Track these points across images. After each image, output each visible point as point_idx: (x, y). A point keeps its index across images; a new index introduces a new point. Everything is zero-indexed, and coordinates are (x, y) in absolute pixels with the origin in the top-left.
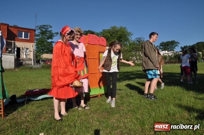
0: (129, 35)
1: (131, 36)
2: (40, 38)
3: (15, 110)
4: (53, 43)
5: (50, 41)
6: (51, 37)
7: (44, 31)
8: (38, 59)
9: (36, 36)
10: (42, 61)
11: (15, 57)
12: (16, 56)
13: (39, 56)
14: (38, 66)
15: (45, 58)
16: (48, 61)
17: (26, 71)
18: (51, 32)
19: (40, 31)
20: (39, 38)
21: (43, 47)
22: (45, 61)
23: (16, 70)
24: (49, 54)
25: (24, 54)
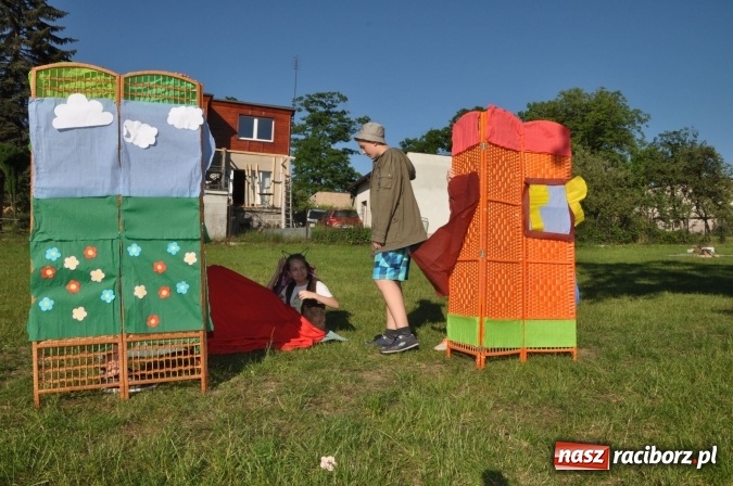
0: (632, 122)
1: (643, 126)
2: (307, 139)
3: (237, 370)
4: (350, 156)
5: (340, 149)
6: (343, 133)
7: (321, 113)
8: (301, 208)
9: (295, 133)
10: (314, 215)
11: (229, 201)
12: (231, 198)
13: (305, 198)
14: (301, 232)
15: (323, 208)
16: (334, 216)
17: (261, 248)
18: (345, 117)
19: (306, 114)
20: (303, 137)
21: (317, 168)
22: (322, 215)
23: (232, 244)
24: (337, 194)
25: (258, 190)
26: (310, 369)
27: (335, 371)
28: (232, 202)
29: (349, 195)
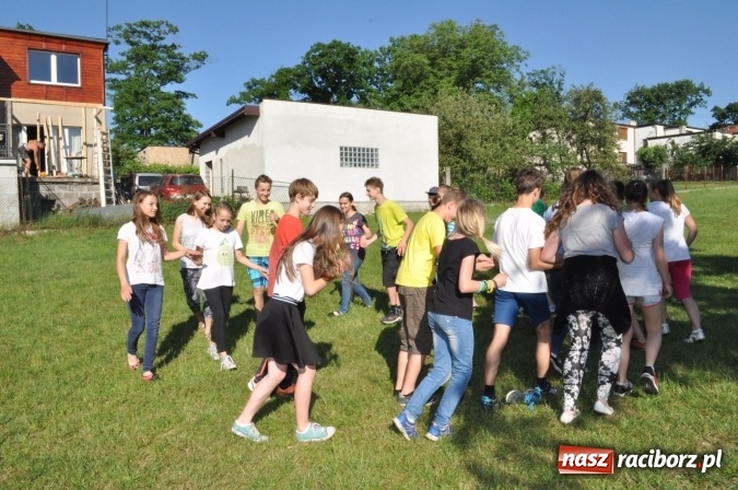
0: (510, 61)
1: (522, 65)
2: (129, 80)
4: (184, 100)
5: (172, 92)
6: (174, 72)
7: (145, 47)
9: (113, 72)
10: (144, 180)
11: (19, 172)
16: (172, 183)
18: (176, 52)
19: (127, 48)
20: (124, 77)
21: (144, 116)
23: (29, 233)
24: (172, 149)
25: (63, 155)
29: (187, 150)
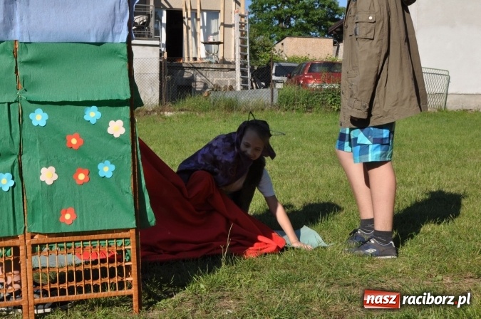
3: (182, 284)
8: (263, 61)
10: (282, 71)
11: (161, 54)
12: (163, 49)
13: (266, 48)
14: (263, 95)
15: (294, 60)
16: (310, 71)
17: (208, 120)
22: (293, 71)
23: (168, 114)
24: (314, 40)
25: (201, 38)
26: (282, 282)
27: (318, 285)
28: (165, 55)
29: (331, 41)
